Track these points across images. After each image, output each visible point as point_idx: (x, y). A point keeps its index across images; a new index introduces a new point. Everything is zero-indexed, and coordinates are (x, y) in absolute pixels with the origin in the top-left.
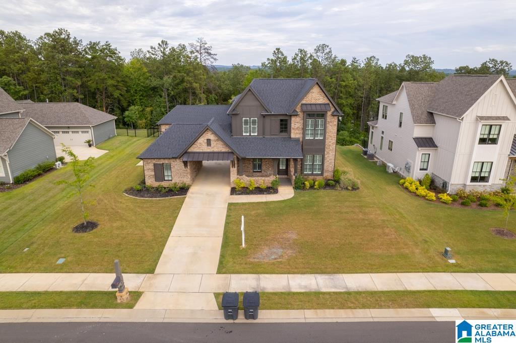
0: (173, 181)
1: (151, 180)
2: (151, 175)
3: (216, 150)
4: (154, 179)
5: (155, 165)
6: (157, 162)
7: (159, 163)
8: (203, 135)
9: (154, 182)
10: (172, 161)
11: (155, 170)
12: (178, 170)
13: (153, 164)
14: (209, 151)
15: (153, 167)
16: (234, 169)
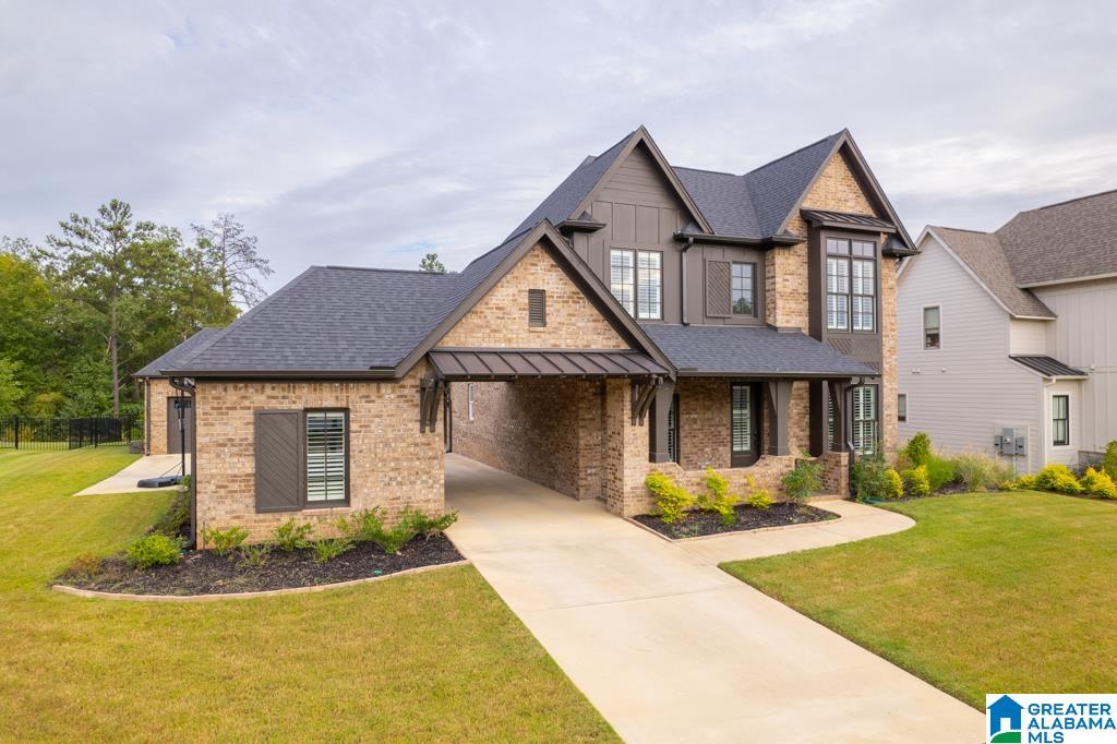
0: (357, 505)
1: (228, 505)
2: (234, 478)
3: (566, 343)
4: (251, 501)
5: (262, 418)
6: (274, 404)
7: (285, 405)
8: (516, 272)
9: (251, 515)
10: (354, 396)
11: (262, 447)
12: (387, 444)
13: (249, 416)
14: (536, 345)
15: (249, 433)
16: (638, 428)
